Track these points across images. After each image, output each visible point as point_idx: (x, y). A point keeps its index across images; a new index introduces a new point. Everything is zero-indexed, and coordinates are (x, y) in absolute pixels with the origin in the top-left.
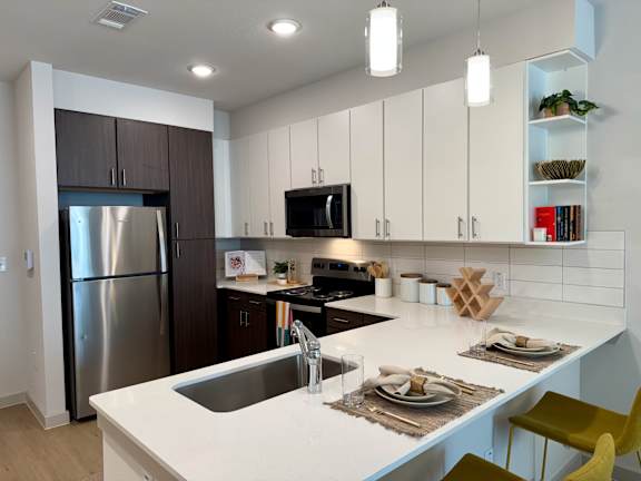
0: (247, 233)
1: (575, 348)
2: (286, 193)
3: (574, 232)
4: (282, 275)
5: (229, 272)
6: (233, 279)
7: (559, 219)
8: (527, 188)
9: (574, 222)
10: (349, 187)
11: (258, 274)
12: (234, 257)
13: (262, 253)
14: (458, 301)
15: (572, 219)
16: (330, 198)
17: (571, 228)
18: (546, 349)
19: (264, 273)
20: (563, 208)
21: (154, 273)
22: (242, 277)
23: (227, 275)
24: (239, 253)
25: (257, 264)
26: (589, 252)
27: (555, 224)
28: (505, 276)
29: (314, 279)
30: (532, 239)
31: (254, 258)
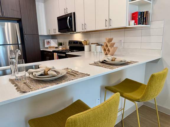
0: (50, 33)
1: (136, 62)
2: (58, 18)
3: (145, 22)
4: (61, 46)
5: (46, 46)
6: (47, 48)
7: (139, 16)
8: (128, 4)
9: (146, 18)
10: (74, 13)
11: (55, 46)
12: (47, 41)
13: (57, 40)
14: (105, 50)
15: (145, 17)
16: (68, 18)
17: (144, 20)
18: (121, 61)
19: (57, 46)
20: (141, 13)
21: (17, 44)
22: (50, 47)
23: (46, 47)
24: (49, 40)
25: (55, 44)
26: (151, 30)
27: (138, 19)
28: (123, 41)
29: (69, 47)
30: (129, 25)
31: (54, 41)
